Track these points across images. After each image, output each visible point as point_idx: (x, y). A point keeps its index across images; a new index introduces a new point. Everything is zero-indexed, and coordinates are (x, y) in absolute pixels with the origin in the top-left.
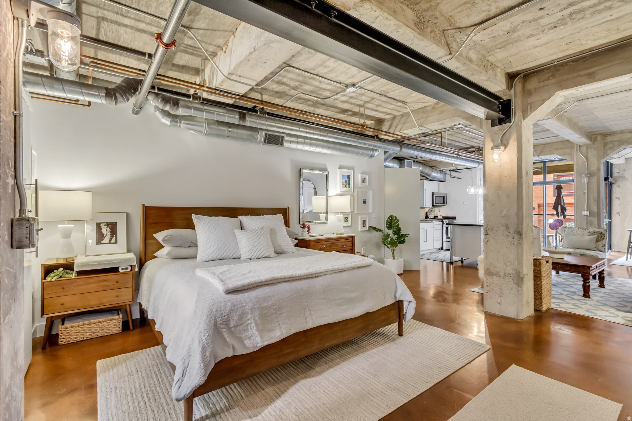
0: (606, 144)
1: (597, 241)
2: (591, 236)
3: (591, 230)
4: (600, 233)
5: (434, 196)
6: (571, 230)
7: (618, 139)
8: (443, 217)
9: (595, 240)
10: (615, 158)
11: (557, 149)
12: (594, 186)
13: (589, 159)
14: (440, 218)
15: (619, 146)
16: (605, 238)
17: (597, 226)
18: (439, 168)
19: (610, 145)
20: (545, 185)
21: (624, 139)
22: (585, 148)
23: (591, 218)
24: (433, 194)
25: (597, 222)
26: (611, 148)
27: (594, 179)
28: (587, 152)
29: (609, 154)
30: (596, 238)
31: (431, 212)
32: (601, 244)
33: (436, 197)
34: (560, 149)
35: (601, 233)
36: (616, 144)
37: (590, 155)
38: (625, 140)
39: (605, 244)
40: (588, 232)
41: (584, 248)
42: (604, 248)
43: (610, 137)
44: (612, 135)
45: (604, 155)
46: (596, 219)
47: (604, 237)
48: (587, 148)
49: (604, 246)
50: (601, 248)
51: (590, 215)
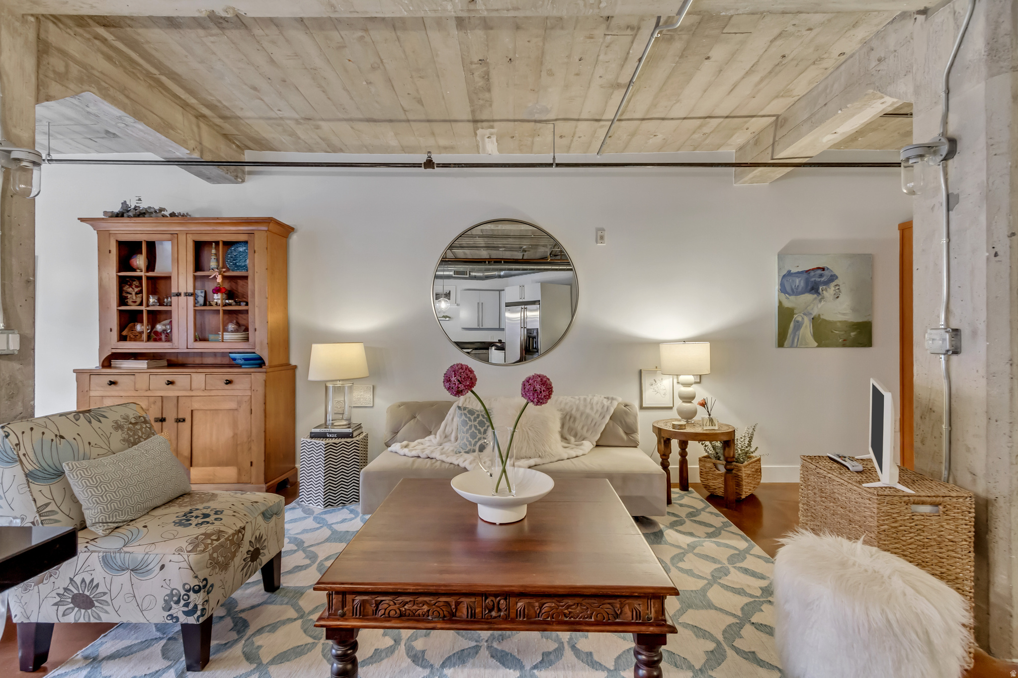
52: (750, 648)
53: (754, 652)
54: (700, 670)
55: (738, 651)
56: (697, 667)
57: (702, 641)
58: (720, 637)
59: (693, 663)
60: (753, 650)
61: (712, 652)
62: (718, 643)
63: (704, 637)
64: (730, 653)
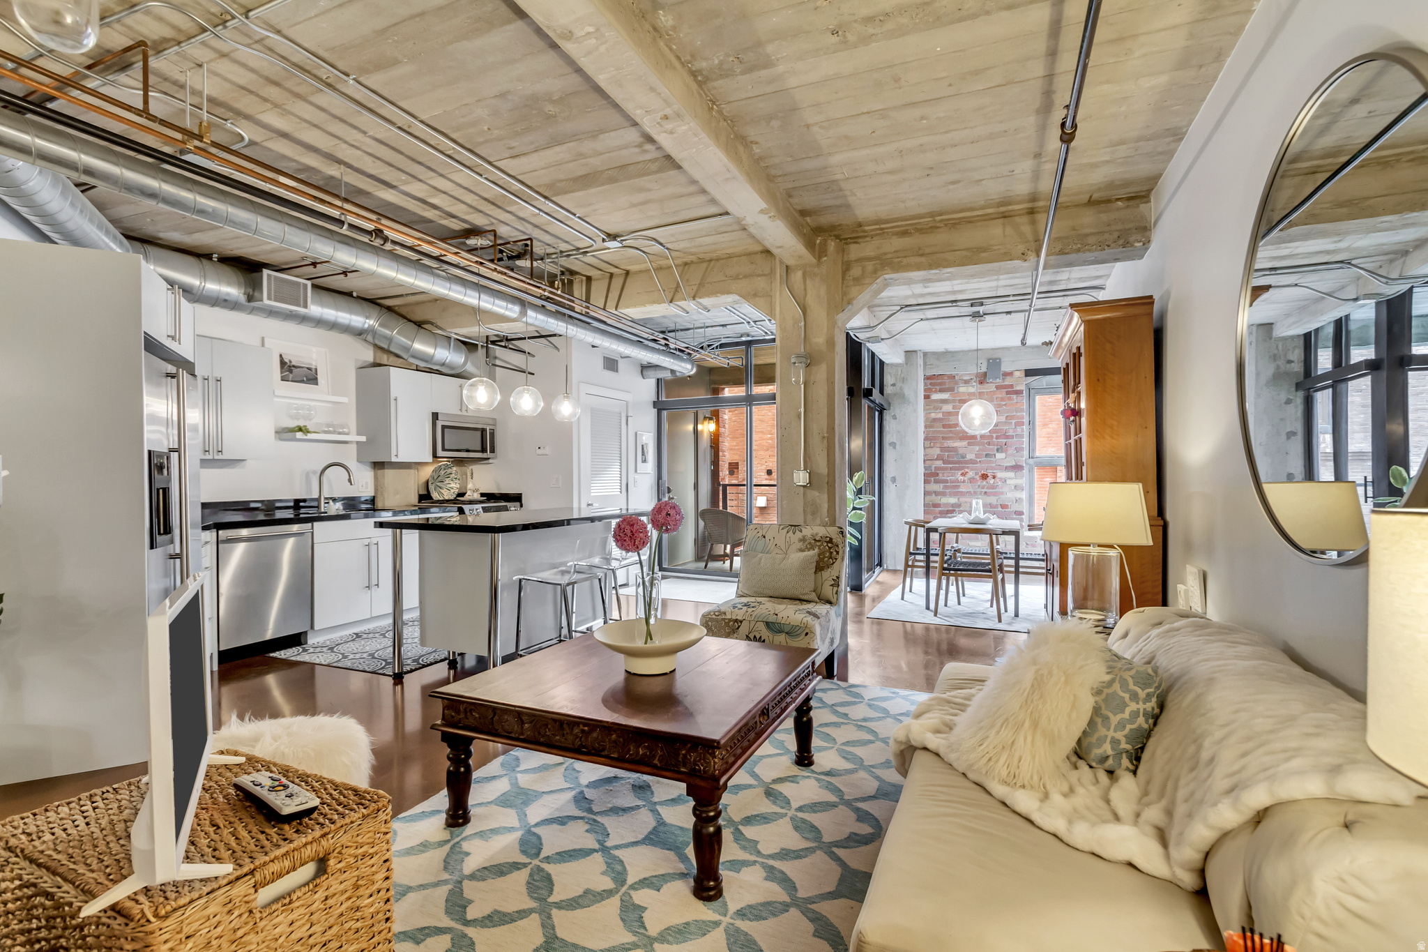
0: (847, 267)
1: (820, 567)
2: (806, 553)
3: (808, 532)
4: (827, 542)
5: (439, 424)
6: (760, 535)
7: (872, 254)
8: (482, 495)
9: (814, 564)
10: (882, 339)
11: (737, 278)
12: (820, 393)
13: (808, 310)
14: (471, 498)
15: (875, 273)
16: (839, 557)
17: (828, 517)
18: (440, 328)
19: (856, 271)
20: (751, 405)
21: (885, 254)
22: (799, 274)
23: (814, 494)
24: (435, 416)
25: (826, 506)
26: (858, 281)
27: (820, 373)
28: (805, 290)
29: (854, 298)
30: (816, 558)
31: (447, 481)
32: (828, 575)
33: (444, 427)
34: (745, 277)
35: (831, 541)
36: (870, 266)
37: (811, 300)
38: (890, 256)
39: (838, 577)
40: (800, 540)
41: (784, 594)
42: (835, 589)
43: (856, 245)
44: (860, 240)
45: (843, 299)
46: (825, 497)
47: (838, 553)
48: (804, 275)
49: (836, 583)
50: (828, 591)
51: (810, 485)
52: (426, 946)
53: (418, 943)
54: (460, 882)
55: (439, 931)
56: (466, 883)
57: (487, 912)
58: (471, 932)
59: (474, 883)
60: (422, 945)
61: (465, 907)
62: (467, 923)
63: (489, 917)
64: (446, 922)
